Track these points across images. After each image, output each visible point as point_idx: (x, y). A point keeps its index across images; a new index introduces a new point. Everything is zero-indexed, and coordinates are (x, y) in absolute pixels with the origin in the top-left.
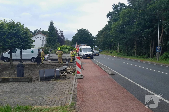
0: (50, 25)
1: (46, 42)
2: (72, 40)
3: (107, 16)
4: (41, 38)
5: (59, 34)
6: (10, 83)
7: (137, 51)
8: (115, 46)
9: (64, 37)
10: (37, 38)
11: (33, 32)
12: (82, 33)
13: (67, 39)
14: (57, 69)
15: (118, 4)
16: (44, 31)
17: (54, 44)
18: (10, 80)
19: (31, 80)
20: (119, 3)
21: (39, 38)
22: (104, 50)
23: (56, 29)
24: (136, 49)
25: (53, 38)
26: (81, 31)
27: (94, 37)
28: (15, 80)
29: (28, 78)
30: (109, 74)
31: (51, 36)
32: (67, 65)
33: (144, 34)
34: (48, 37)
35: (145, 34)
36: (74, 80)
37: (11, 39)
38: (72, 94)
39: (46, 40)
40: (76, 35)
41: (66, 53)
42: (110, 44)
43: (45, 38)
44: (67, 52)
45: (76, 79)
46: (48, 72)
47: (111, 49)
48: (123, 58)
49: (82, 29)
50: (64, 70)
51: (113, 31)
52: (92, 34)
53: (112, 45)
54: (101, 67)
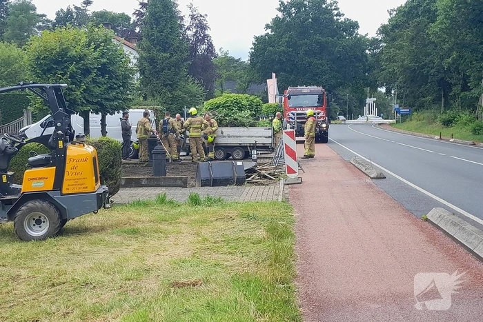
2: (251, 60)
5: (188, 29)
9: (211, 45)
12: (302, 22)
14: (239, 163)
17: (172, 86)
18: (143, 183)
19: (185, 184)
22: (421, 107)
25: (168, 55)
26: (299, 11)
27: (370, 37)
30: (372, 178)
31: (158, 47)
36: (281, 187)
40: (270, 31)
41: (243, 125)
42: (442, 79)
45: (285, 185)
47: (448, 106)
51: (442, 23)
52: (355, 25)
53: (455, 85)
54: (360, 166)
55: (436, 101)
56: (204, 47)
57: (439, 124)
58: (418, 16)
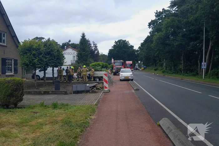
0: (81, 37)
1: (77, 58)
2: (108, 55)
3: (148, 25)
4: (72, 53)
5: (93, 47)
6: (50, 95)
7: (184, 67)
8: (161, 62)
9: (98, 51)
10: (67, 54)
11: (61, 45)
12: (120, 46)
13: (102, 53)
14: (88, 85)
15: (161, 11)
16: (74, 43)
18: (50, 93)
19: (66, 93)
20: (163, 9)
21: (69, 54)
22: (149, 66)
23: (89, 41)
24: (182, 65)
25: (85, 52)
26: (119, 43)
27: (136, 50)
28: (54, 93)
29: (64, 91)
30: (135, 90)
31: (82, 51)
32: (98, 82)
33: (189, 47)
34: (79, 52)
35: (191, 48)
36: (102, 93)
37: (46, 58)
38: (97, 101)
39: (77, 55)
40: (113, 48)
41: (98, 71)
42: (154, 59)
43: (75, 53)
44: (99, 69)
46: (80, 87)
47: (156, 66)
48: (166, 76)
49: (121, 40)
50: (94, 87)
51: (155, 43)
52: (133, 47)
53: (157, 60)
54: (131, 84)
55: (153, 64)
56: (97, 51)
57: (153, 70)
58: (148, 42)
